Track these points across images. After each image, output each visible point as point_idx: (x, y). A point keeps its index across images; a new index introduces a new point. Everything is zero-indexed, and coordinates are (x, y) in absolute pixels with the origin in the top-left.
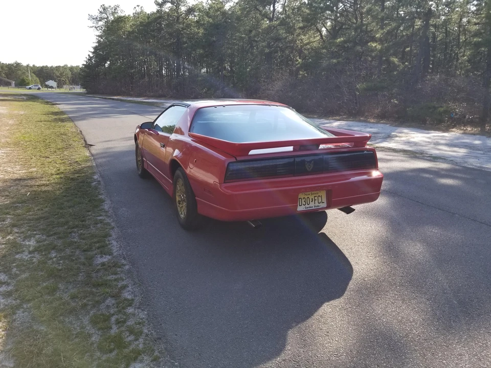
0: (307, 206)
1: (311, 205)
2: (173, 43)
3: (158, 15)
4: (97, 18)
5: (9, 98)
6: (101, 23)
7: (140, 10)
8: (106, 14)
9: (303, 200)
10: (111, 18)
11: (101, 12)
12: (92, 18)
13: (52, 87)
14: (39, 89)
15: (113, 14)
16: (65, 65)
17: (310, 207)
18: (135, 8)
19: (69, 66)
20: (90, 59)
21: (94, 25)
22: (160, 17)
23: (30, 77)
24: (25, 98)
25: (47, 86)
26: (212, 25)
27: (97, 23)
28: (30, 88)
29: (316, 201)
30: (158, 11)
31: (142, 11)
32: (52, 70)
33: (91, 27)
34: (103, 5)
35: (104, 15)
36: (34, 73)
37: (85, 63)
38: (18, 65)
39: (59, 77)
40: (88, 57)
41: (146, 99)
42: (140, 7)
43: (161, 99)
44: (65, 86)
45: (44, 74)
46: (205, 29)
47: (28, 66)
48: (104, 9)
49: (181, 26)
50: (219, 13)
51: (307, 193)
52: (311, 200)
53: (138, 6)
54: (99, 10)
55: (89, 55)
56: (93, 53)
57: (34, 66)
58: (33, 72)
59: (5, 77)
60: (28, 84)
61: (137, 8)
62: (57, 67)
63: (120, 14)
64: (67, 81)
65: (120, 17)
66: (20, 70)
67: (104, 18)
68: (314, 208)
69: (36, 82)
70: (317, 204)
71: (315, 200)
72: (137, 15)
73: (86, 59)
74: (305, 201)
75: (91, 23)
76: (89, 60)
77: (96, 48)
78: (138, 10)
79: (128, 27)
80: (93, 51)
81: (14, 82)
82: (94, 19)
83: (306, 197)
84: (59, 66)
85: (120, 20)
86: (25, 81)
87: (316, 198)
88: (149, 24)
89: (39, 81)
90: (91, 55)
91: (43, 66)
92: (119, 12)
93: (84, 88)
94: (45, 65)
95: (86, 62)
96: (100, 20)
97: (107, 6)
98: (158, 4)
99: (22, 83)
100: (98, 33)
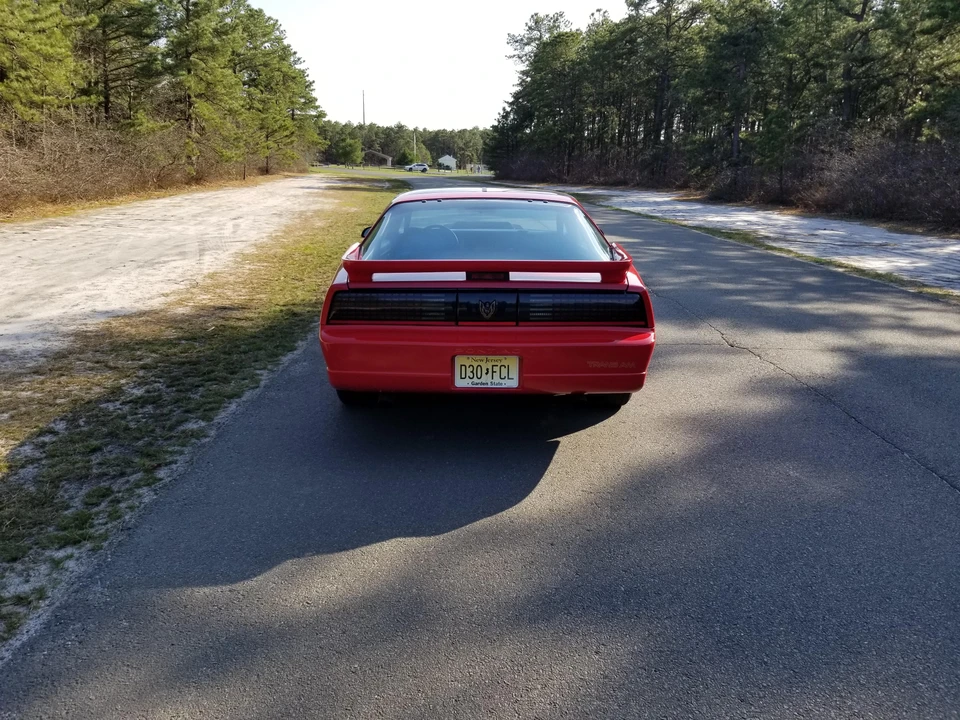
0: (475, 380)
1: (483, 380)
2: (654, 77)
3: (630, 25)
4: (522, 40)
5: (362, 186)
6: (528, 49)
7: (601, 19)
8: (539, 31)
9: (469, 370)
10: (546, 37)
11: (530, 28)
12: (514, 40)
13: (448, 168)
14: (424, 170)
15: (550, 30)
16: (474, 128)
17: (482, 384)
18: (593, 14)
19: (481, 129)
20: (506, 116)
21: (517, 52)
22: (632, 30)
23: (416, 150)
24: (387, 185)
25: (440, 166)
26: (724, 38)
27: (522, 49)
28: (411, 170)
29: (496, 375)
30: (631, 18)
31: (606, 20)
32: (453, 137)
33: (510, 57)
34: (536, 14)
35: (536, 34)
36: (424, 142)
37: (496, 123)
38: (400, 127)
39: (463, 149)
40: (502, 112)
41: (587, 189)
42: (602, 12)
43: (616, 190)
44: (469, 166)
45: (439, 144)
46: (710, 48)
47: (415, 130)
48: (536, 22)
49: (673, 43)
50: (742, 11)
51: (478, 357)
52: (484, 371)
53: (599, 10)
54: (527, 24)
55: (504, 109)
56: (511, 104)
57: (425, 130)
58: (422, 142)
59: (379, 151)
60: (411, 162)
61: (597, 15)
62: (460, 132)
63: (564, 29)
64: (475, 156)
65: (560, 35)
66: (402, 137)
67: (535, 39)
68: (489, 386)
69: (424, 160)
70: (497, 379)
71: (493, 372)
72: (593, 29)
73: (498, 116)
74: (472, 372)
75: (511, 50)
76: (503, 117)
77: (517, 96)
78: (599, 18)
79: (572, 53)
80: (511, 100)
81: (390, 159)
82: (517, 42)
83: (475, 365)
84: (465, 131)
85: (560, 40)
86: (407, 158)
87: (496, 369)
88: (611, 44)
89: (429, 157)
90: (508, 109)
91: (439, 131)
92: (562, 25)
93: (490, 169)
94: (442, 129)
95: (499, 122)
96: (528, 44)
97: (542, 15)
98: (630, 4)
99: (402, 161)
100: (524, 67)
